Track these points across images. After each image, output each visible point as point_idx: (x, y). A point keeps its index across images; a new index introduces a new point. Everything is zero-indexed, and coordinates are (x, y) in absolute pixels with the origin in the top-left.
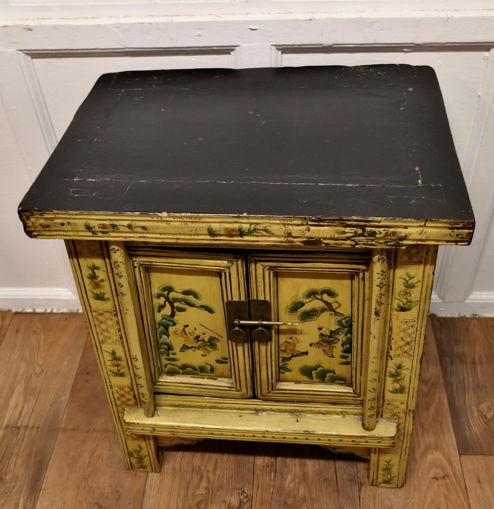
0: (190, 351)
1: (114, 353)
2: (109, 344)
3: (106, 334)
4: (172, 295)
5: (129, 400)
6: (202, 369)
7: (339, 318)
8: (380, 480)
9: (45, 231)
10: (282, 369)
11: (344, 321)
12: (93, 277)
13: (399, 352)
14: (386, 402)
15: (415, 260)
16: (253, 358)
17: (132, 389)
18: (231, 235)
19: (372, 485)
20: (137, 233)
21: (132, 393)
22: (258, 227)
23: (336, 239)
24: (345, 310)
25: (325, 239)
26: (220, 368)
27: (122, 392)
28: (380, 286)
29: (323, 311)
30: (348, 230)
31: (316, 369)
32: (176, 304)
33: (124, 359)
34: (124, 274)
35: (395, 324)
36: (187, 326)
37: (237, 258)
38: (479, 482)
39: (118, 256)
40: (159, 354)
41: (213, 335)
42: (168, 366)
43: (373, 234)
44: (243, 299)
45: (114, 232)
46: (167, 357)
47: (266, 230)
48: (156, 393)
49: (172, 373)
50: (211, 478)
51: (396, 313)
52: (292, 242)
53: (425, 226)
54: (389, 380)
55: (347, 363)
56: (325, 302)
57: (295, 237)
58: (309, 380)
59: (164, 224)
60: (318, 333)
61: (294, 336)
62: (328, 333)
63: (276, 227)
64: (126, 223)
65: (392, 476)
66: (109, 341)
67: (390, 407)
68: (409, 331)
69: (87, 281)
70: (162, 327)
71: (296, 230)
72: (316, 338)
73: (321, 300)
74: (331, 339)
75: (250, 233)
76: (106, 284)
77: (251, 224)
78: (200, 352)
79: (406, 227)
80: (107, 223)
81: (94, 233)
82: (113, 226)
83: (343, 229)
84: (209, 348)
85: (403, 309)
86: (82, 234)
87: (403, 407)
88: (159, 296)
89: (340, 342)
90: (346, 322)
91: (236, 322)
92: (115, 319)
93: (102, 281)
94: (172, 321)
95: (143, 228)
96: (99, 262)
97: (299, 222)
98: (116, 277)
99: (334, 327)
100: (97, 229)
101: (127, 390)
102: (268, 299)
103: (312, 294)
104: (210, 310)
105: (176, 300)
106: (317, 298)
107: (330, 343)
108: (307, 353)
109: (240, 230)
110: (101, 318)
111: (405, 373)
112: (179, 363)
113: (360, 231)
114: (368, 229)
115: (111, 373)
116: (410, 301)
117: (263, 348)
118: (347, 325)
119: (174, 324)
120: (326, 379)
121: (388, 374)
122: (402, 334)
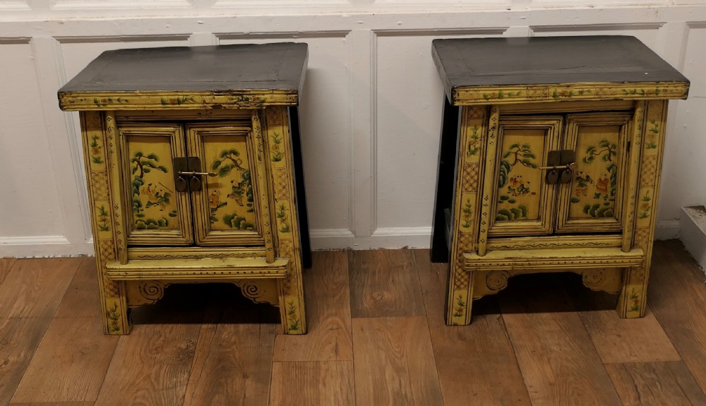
0: (153, 206)
1: (103, 209)
2: (100, 200)
3: (99, 192)
4: (142, 159)
5: (110, 254)
6: (160, 223)
7: (242, 172)
8: (289, 326)
9: (71, 105)
10: (212, 219)
11: (245, 175)
12: (94, 145)
13: (280, 195)
14: (280, 242)
15: (277, 123)
16: (192, 207)
17: (113, 243)
18: (174, 104)
19: (285, 334)
20: (122, 104)
21: (112, 247)
22: (188, 97)
23: (229, 104)
24: (245, 165)
25: (223, 104)
26: (172, 221)
27: (106, 246)
28: (258, 137)
29: (232, 167)
30: (234, 97)
31: (233, 218)
32: (144, 167)
33: (109, 214)
34: (114, 136)
35: (274, 172)
36: (150, 185)
37: (179, 125)
38: (362, 330)
39: (111, 123)
40: (133, 210)
41: (167, 191)
42: (139, 222)
43: (247, 99)
44: (183, 156)
45: (110, 104)
46: (137, 213)
47: (192, 99)
48: (129, 246)
49: (140, 228)
50: (167, 335)
51: (273, 163)
52: (206, 107)
53: (273, 93)
54: (279, 220)
55: (252, 211)
56: (233, 160)
57: (207, 104)
58: (230, 228)
59: (137, 98)
60: (230, 186)
61: (217, 189)
62: (237, 185)
63: (197, 97)
64: (117, 98)
65: (297, 320)
66: (101, 198)
67: (283, 246)
68: (283, 177)
69: (91, 148)
70: (135, 187)
71: (208, 99)
72: (230, 191)
73: (230, 158)
74: (240, 190)
75: (184, 101)
76: (102, 150)
77: (184, 95)
78: (159, 207)
79: (264, 94)
80: (107, 98)
81: (99, 105)
82: (110, 100)
83: (231, 97)
84: (164, 203)
85: (277, 160)
86: (91, 106)
87: (291, 245)
88: (134, 160)
89: (246, 192)
90: (247, 175)
91: (179, 172)
92: (105, 178)
93: (100, 147)
94: (141, 181)
95: (126, 101)
96: (98, 133)
97: (209, 94)
98: (109, 139)
99: (240, 180)
100: (101, 103)
101: (109, 243)
102: (198, 156)
103: (224, 154)
104: (165, 170)
105: (144, 163)
106: (228, 157)
107: (239, 193)
108: (226, 203)
109: (178, 99)
110: (97, 178)
111: (287, 212)
112: (145, 219)
113: (240, 98)
114: (245, 96)
115: (99, 228)
116: (279, 153)
117: (198, 197)
118: (248, 178)
119: (142, 184)
120: (241, 226)
121: (277, 216)
122: (280, 180)
